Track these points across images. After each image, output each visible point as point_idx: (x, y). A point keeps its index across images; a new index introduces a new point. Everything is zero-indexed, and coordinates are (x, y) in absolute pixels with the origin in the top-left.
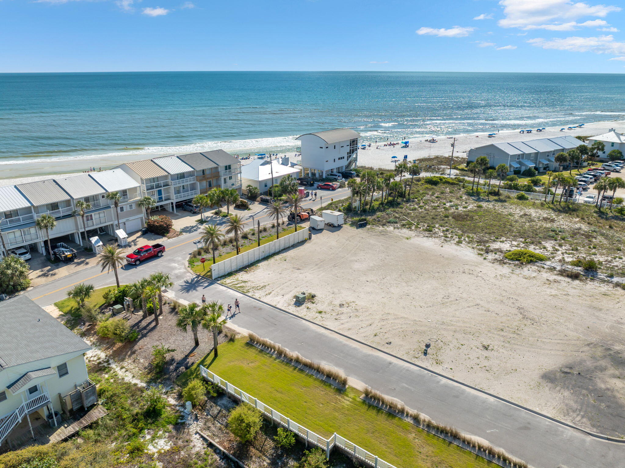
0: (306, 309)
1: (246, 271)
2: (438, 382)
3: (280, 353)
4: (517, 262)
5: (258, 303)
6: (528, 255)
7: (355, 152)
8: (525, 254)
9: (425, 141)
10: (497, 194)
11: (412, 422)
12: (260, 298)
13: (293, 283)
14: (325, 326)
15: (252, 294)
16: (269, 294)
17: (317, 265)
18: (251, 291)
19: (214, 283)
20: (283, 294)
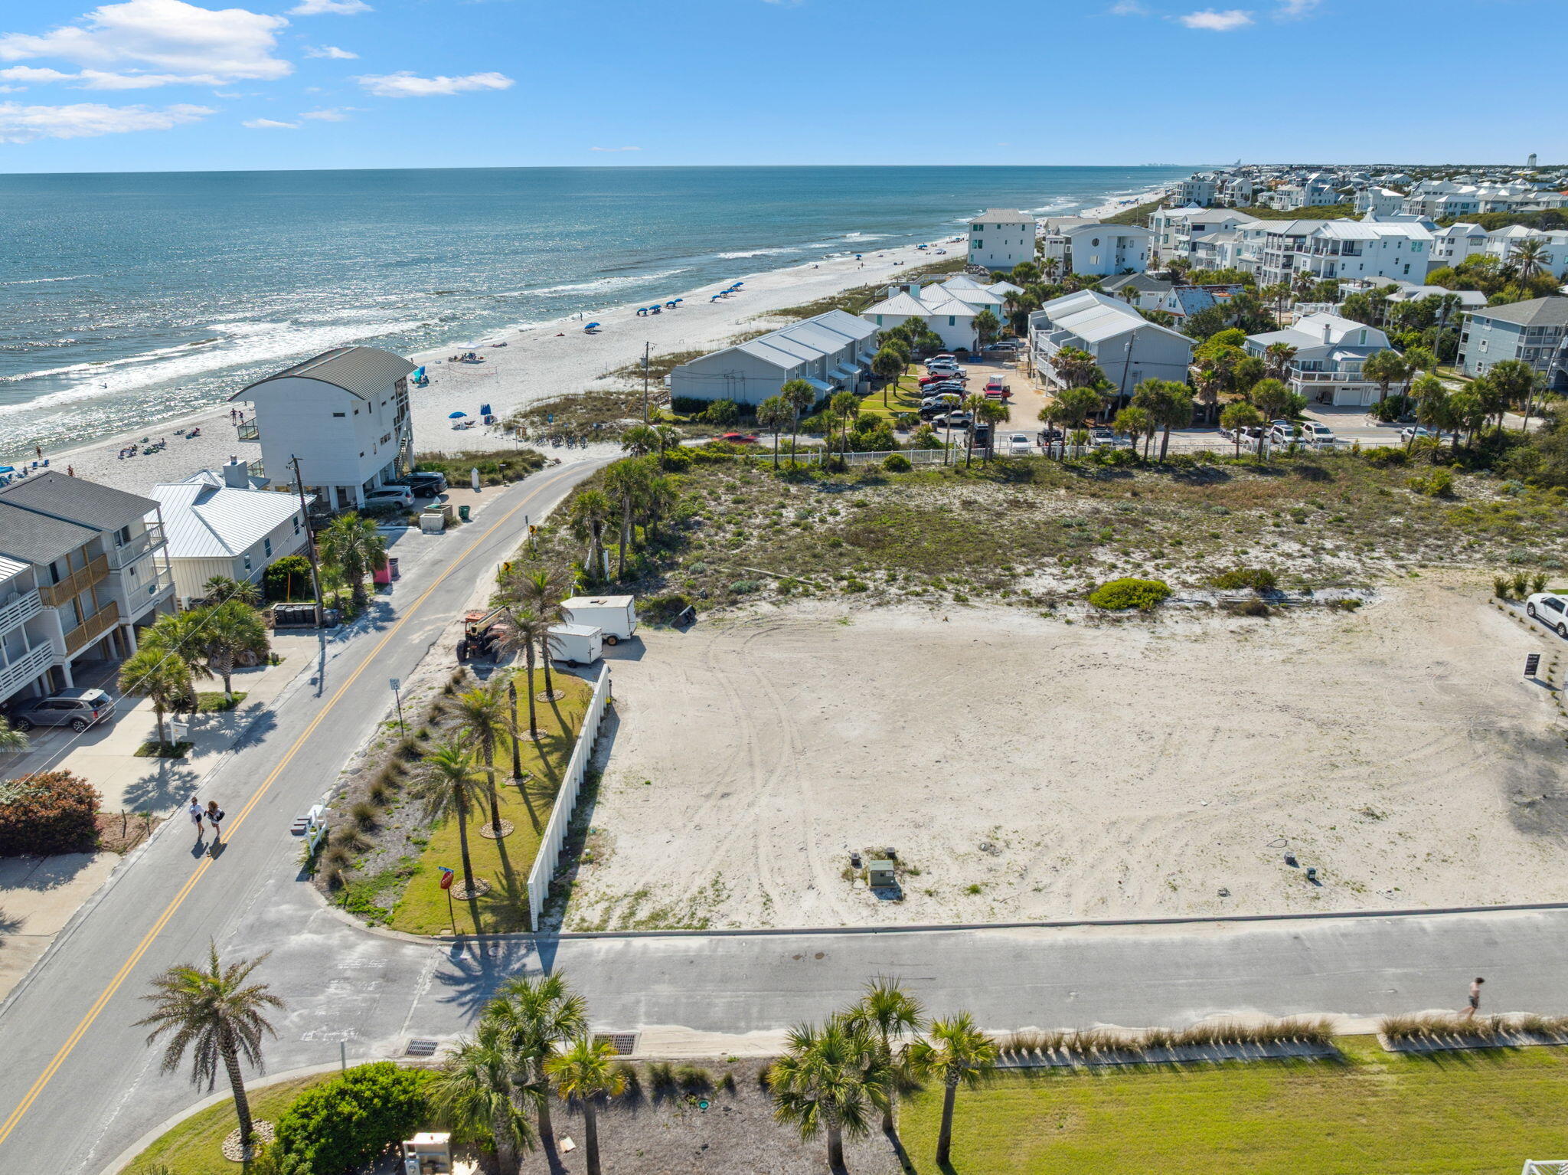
0: (927, 898)
1: (591, 862)
2: (1423, 930)
3: (1082, 1050)
4: (1133, 612)
5: (784, 941)
6: (1141, 589)
7: (406, 414)
8: (1135, 589)
9: (450, 360)
10: (840, 468)
11: (1534, 1042)
12: (763, 923)
13: (776, 840)
14: (1045, 921)
15: (725, 921)
16: (767, 901)
17: (751, 765)
18: (708, 915)
19: (550, 940)
20: (806, 884)
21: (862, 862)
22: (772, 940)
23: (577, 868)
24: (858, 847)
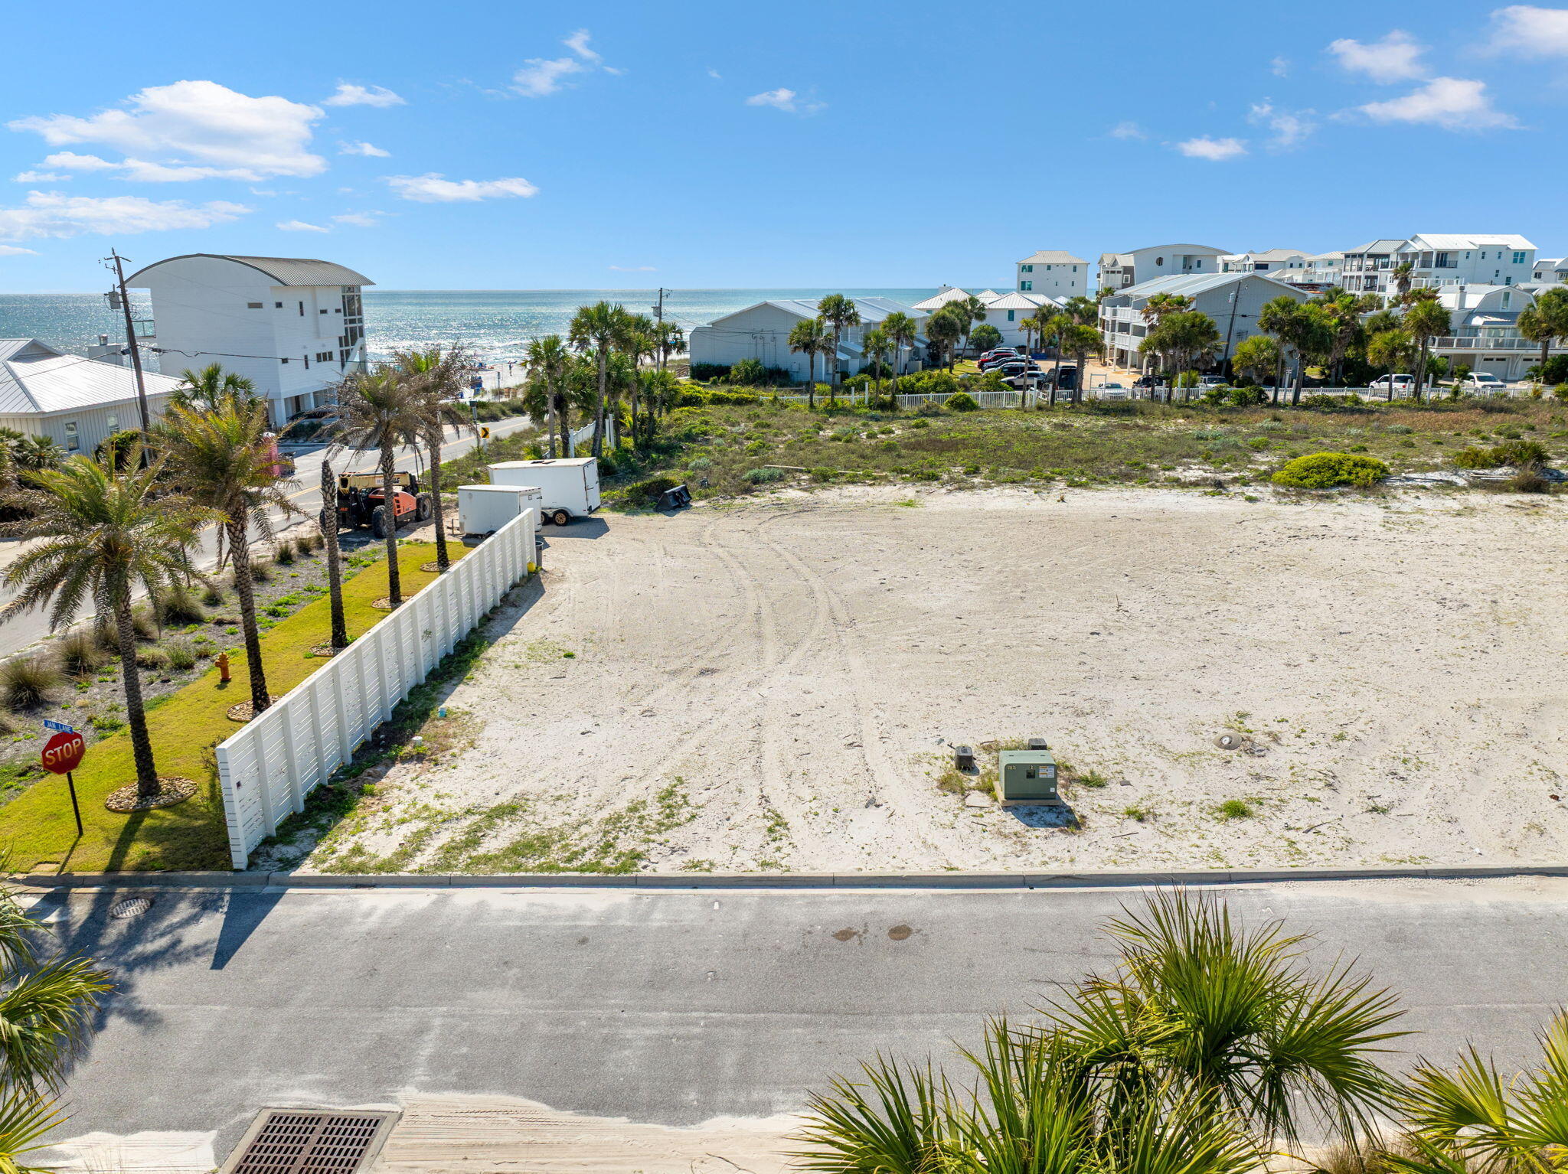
0: (1132, 824)
4: (1346, 489)
5: (813, 902)
7: (359, 341)
10: (891, 407)
12: (764, 864)
13: (800, 732)
14: (1423, 866)
15: (678, 860)
16: (777, 825)
17: (759, 636)
18: (641, 848)
19: (269, 889)
20: (862, 798)
21: (978, 764)
22: (784, 898)
23: (388, 768)
24: (972, 741)
